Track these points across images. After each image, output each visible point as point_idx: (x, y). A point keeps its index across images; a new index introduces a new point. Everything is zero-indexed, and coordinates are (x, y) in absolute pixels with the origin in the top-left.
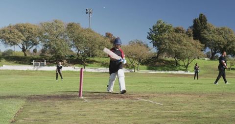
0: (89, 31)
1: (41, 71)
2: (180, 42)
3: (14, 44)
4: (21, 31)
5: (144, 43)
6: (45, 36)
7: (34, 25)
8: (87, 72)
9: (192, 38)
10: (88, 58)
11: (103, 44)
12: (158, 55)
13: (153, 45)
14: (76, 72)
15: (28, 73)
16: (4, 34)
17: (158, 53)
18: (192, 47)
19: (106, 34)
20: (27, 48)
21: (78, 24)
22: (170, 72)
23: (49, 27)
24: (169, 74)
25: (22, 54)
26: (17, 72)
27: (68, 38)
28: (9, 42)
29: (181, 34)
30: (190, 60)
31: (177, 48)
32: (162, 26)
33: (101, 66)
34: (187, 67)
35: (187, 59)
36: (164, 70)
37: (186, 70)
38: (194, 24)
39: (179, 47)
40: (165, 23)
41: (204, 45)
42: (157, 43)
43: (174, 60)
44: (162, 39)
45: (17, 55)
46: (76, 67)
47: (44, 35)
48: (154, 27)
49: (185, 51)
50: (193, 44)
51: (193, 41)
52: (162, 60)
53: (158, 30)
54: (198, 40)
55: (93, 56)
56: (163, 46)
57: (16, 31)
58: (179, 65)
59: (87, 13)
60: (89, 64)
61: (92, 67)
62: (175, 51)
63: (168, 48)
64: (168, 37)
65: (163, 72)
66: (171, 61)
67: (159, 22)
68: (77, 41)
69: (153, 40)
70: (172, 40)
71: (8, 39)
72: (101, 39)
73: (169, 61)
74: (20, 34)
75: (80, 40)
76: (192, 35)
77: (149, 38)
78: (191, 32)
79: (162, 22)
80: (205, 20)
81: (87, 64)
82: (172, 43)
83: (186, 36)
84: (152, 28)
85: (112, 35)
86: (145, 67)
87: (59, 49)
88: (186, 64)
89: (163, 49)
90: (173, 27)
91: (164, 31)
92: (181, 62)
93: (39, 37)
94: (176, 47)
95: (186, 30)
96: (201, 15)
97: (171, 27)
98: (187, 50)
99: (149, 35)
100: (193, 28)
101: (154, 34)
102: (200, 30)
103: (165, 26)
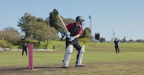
5: (15, 29)
9: (49, 25)
12: (25, 38)
13: (22, 31)
17: (26, 36)
18: (50, 32)
29: (42, 23)
30: (49, 41)
31: (40, 32)
32: (28, 17)
34: (46, 46)
37: (46, 49)
38: (50, 16)
40: (30, 15)
41: (58, 31)
43: (37, 41)
44: (29, 26)
48: (22, 18)
49: (46, 35)
50: (50, 30)
51: (50, 28)
53: (25, 20)
54: (54, 27)
56: (29, 31)
58: (41, 45)
62: (38, 34)
63: (33, 33)
64: (33, 25)
66: (35, 42)
67: (26, 14)
69: (22, 27)
70: (35, 27)
77: (19, 26)
78: (49, 22)
79: (29, 14)
80: (57, 14)
82: (36, 29)
83: (46, 24)
84: (21, 19)
86: (17, 46)
88: (46, 43)
89: (29, 33)
90: (36, 18)
91: (30, 20)
92: (42, 43)
95: (45, 21)
96: (55, 10)
97: (35, 18)
98: (47, 34)
99: (18, 24)
100: (49, 19)
101: (22, 23)
102: (54, 21)
103: (30, 17)
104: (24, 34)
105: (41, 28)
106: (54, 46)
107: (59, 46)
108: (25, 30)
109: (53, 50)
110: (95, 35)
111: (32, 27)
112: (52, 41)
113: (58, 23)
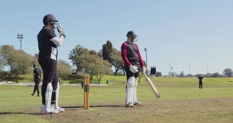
0: (21, 52)
5: (66, 63)
8: (20, 86)
9: (102, 58)
12: (76, 72)
13: (73, 64)
17: (77, 70)
18: (103, 66)
21: (13, 46)
29: (95, 56)
32: (80, 49)
34: (99, 80)
35: (99, 75)
37: (99, 83)
38: (103, 48)
39: (94, 65)
40: (83, 47)
41: (111, 64)
44: (81, 59)
46: (9, 82)
48: (74, 50)
49: (99, 68)
50: (104, 63)
51: (104, 61)
53: (77, 52)
54: (107, 60)
55: (24, 73)
58: (93, 80)
59: (18, 38)
62: (91, 68)
63: (85, 66)
64: (85, 57)
67: (78, 46)
69: (73, 60)
76: (102, 56)
77: (70, 59)
78: (102, 54)
79: (81, 46)
80: (111, 46)
82: (89, 62)
83: (99, 57)
84: (72, 51)
86: (68, 81)
88: (99, 78)
89: (82, 66)
90: (88, 50)
91: (82, 53)
92: (94, 77)
94: (92, 65)
95: (98, 53)
96: (108, 42)
99: (69, 56)
100: (102, 51)
101: (74, 55)
102: (108, 53)
103: (82, 49)
104: (75, 67)
105: (94, 61)
106: (107, 81)
107: (113, 80)
108: (77, 64)
109: (106, 85)
110: (151, 69)
111: (84, 60)
112: (105, 75)
113: (112, 55)
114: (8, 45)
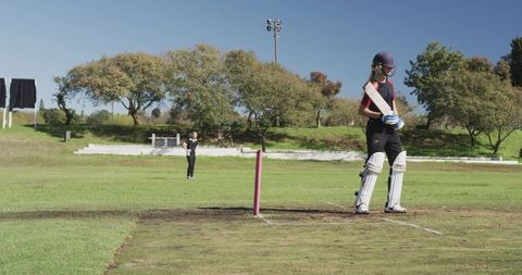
0: (275, 67)
1: (170, 157)
2: (480, 91)
3: (113, 97)
4: (126, 70)
6: (178, 80)
7: (156, 58)
8: (270, 160)
9: (509, 81)
10: (271, 129)
11: (304, 97)
12: (429, 123)
13: (419, 100)
14: (245, 159)
15: (139, 161)
16: (90, 78)
17: (430, 117)
18: (509, 103)
19: (313, 74)
20: (139, 107)
21: (251, 52)
22: (456, 160)
23: (187, 62)
24: (456, 164)
25: (129, 121)
26: (119, 159)
27: (227, 86)
28: (102, 93)
29: (484, 74)
30: (505, 133)
31: (474, 104)
32: (438, 56)
33: (302, 146)
34: (495, 148)
35: (496, 131)
36: (443, 155)
37: (494, 156)
38: (513, 51)
39: (478, 102)
40: (446, 49)
42: (428, 95)
43: (466, 132)
44: (439, 84)
45: (118, 124)
46: (245, 149)
47: (176, 78)
48: (420, 59)
49: (493, 112)
50: (510, 97)
51: (511, 90)
52: (438, 134)
53: (430, 64)
55: (282, 124)
56: (441, 102)
57: (117, 70)
58: (479, 143)
59: (268, 28)
60: (274, 143)
61: (282, 147)
62: (470, 111)
63: (452, 105)
64: (452, 80)
65: (440, 160)
66: (460, 135)
67: (431, 47)
68: (247, 91)
69: (418, 87)
70: (462, 87)
71: (99, 87)
72: (302, 87)
73: (454, 136)
74: (125, 76)
75: (253, 88)
76: (509, 75)
77: (409, 84)
78: (507, 68)
79: (440, 46)
81: (268, 142)
82: (464, 94)
84: (415, 61)
85: (325, 77)
87: (208, 109)
88: (494, 141)
89: (441, 107)
90: (464, 58)
91: (445, 66)
92: (483, 138)
93: (166, 83)
94: (471, 103)
95: (495, 64)
97: (460, 58)
98: (496, 110)
99: (408, 77)
100: (511, 60)
101: (420, 74)
103: (446, 56)
104: (420, 111)
106: (521, 151)
108: (429, 99)
109: (515, 162)
114: (240, 52)
